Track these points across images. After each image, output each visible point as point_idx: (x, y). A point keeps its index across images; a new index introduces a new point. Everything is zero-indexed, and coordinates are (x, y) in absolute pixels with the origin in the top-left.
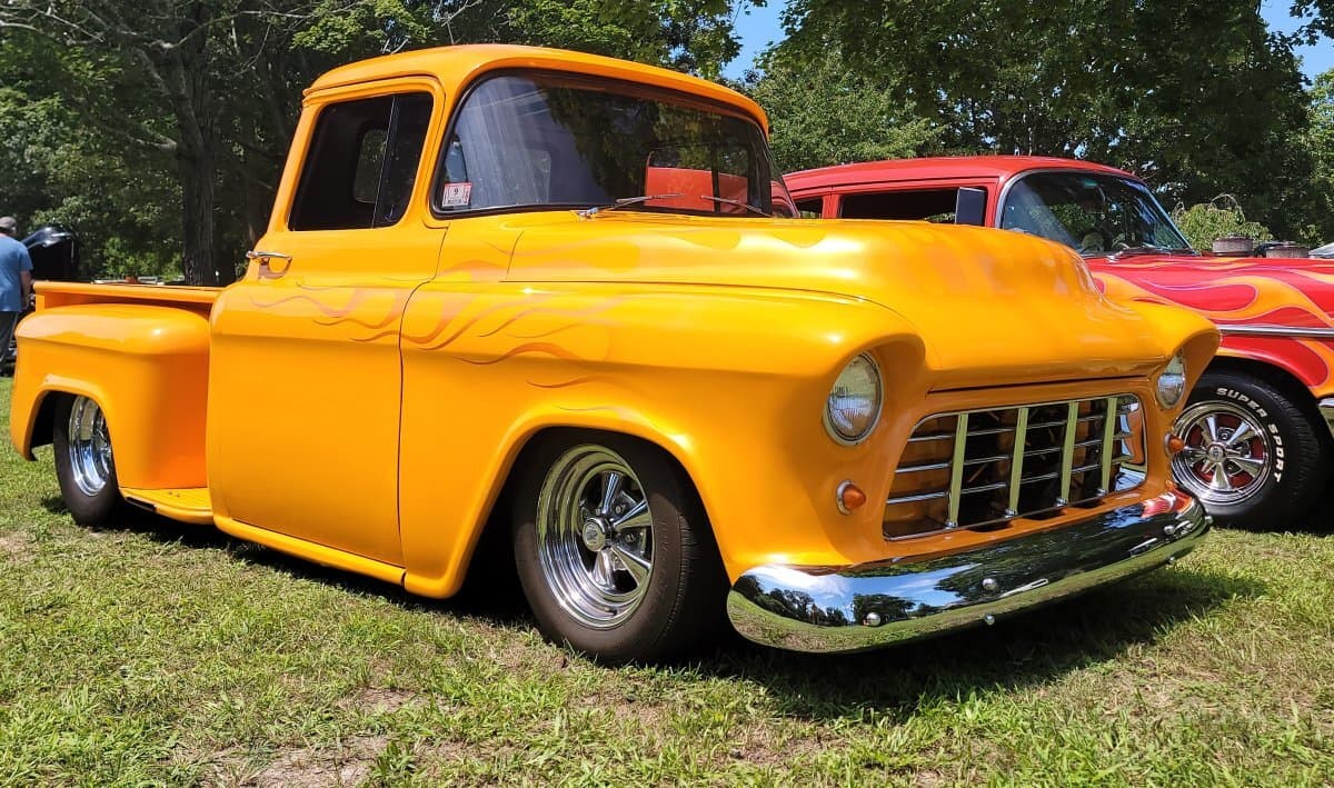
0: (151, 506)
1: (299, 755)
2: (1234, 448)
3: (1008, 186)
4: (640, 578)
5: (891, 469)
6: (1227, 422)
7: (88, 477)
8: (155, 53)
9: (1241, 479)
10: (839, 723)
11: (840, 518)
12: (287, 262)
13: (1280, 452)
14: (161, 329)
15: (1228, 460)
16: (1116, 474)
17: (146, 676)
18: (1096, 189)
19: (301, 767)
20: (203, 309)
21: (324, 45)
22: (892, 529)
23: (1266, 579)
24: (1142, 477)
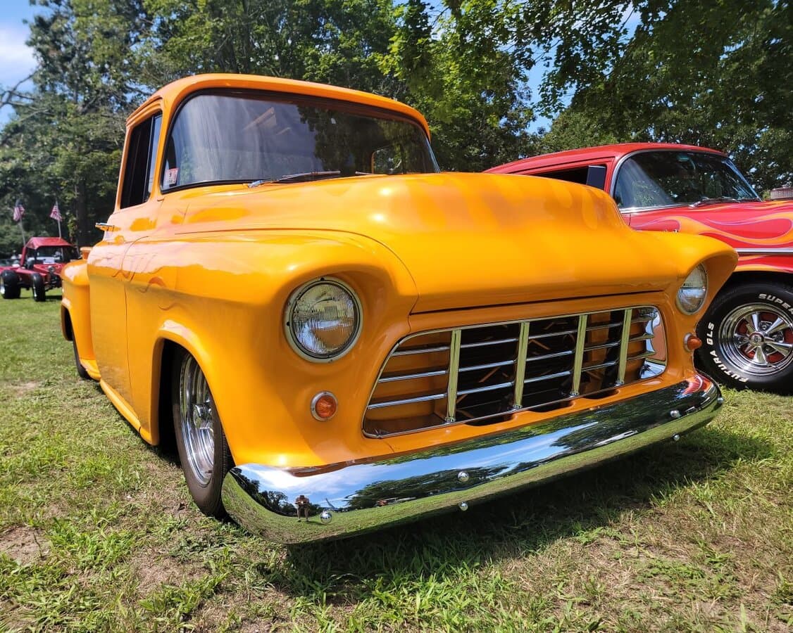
2: (771, 336)
3: (621, 162)
5: (373, 379)
6: (766, 317)
9: (775, 357)
15: (765, 344)
16: (640, 366)
18: (688, 161)
23: (776, 440)
24: (662, 368)
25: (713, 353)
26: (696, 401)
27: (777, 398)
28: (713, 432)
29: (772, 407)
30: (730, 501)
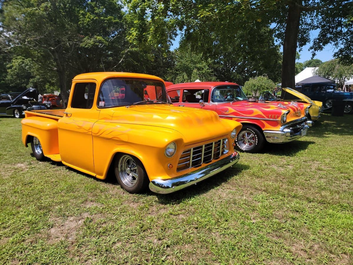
0: (50, 158)
1: (72, 219)
2: (250, 139)
3: (213, 89)
4: (137, 178)
5: (178, 159)
6: (249, 134)
7: (38, 151)
8: (50, 50)
9: (251, 144)
10: (168, 205)
11: (168, 170)
12: (71, 114)
13: (257, 140)
14: (49, 124)
15: (248, 141)
16: (224, 151)
17: (45, 201)
19: (72, 221)
20: (57, 120)
21: (87, 46)
22: (179, 169)
23: (250, 165)
24: (228, 151)
25: (237, 143)
26: (235, 158)
27: (251, 154)
28: (238, 164)
29: (250, 157)
30: (242, 179)
